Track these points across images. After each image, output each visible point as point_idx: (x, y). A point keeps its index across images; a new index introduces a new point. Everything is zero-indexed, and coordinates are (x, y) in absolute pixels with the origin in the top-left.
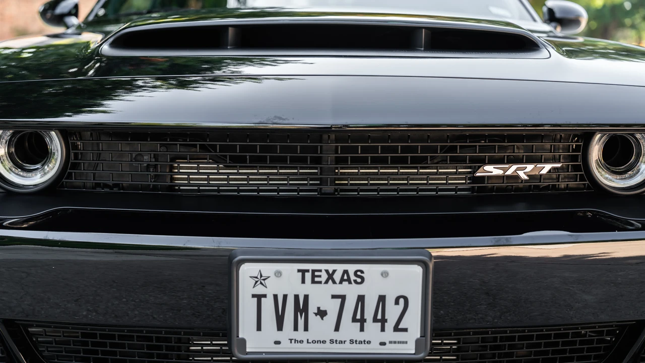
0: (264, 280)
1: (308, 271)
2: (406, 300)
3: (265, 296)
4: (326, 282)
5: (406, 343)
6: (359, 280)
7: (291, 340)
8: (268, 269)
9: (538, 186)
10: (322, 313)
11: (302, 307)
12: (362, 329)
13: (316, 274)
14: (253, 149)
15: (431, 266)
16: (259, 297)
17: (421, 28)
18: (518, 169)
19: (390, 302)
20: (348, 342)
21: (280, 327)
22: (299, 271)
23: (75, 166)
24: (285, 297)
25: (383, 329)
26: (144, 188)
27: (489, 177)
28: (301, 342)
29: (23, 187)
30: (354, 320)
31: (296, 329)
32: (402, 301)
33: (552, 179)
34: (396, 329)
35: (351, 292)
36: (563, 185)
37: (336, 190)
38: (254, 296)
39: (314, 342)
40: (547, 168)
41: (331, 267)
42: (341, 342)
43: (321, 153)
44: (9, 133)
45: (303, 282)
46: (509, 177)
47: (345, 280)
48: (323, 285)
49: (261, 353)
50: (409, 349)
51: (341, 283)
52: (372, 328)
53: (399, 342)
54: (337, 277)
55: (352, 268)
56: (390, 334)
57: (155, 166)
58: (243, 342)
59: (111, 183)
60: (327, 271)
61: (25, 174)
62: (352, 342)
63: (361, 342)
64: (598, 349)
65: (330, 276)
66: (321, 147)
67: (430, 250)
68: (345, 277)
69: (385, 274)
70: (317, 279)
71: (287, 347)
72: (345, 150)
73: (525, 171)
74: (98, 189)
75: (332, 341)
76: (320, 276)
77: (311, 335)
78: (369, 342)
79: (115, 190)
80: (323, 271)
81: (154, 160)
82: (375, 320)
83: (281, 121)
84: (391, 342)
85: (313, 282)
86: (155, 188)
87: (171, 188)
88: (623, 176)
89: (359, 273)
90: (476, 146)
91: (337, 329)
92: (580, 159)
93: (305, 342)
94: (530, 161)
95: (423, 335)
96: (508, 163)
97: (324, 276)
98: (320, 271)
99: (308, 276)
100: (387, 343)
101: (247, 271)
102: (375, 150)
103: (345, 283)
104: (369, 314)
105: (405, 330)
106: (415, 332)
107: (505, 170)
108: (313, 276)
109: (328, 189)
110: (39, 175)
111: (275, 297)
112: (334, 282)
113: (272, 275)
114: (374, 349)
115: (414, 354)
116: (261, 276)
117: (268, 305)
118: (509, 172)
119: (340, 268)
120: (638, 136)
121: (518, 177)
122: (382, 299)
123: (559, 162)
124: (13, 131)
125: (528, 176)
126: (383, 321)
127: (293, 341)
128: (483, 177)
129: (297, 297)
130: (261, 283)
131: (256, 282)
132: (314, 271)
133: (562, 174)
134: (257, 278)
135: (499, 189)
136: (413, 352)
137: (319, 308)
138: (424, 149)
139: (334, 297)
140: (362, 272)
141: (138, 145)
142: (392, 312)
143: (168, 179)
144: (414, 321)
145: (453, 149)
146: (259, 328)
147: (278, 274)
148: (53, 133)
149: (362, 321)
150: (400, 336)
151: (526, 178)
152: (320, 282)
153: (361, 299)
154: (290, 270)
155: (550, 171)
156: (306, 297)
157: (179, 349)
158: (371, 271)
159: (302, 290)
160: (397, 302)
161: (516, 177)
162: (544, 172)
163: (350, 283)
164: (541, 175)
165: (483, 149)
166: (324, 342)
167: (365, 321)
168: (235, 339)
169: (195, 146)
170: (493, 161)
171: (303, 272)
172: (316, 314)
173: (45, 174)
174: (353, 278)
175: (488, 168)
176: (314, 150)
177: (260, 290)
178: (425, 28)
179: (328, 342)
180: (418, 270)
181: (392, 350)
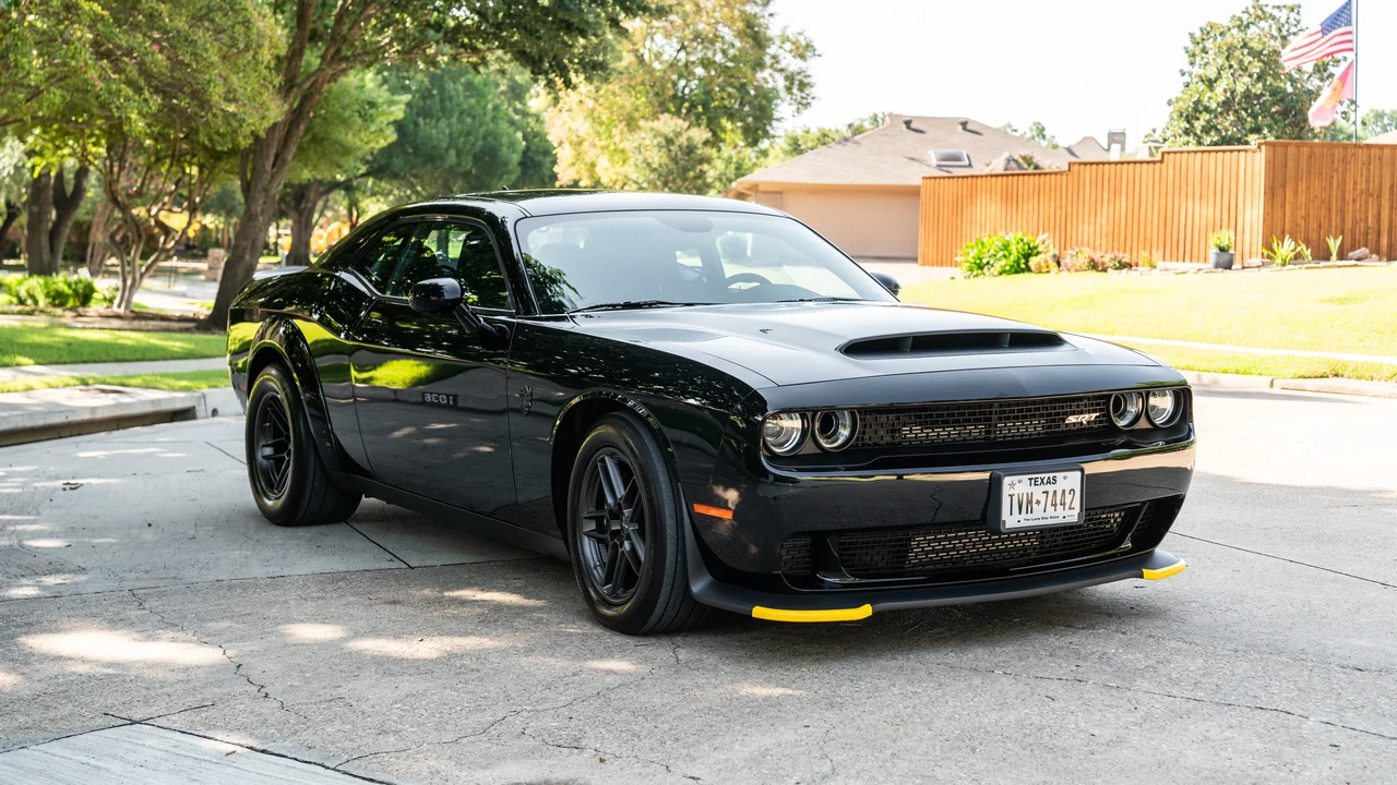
0: (1014, 486)
1: (1033, 479)
2: (1074, 491)
3: (1014, 495)
4: (1040, 484)
5: (1074, 515)
6: (1054, 482)
8: (1018, 479)
10: (1038, 503)
11: (1030, 500)
12: (1055, 510)
13: (1037, 480)
15: (1083, 473)
16: (1011, 496)
18: (1081, 418)
19: (1067, 492)
20: (1050, 518)
21: (1020, 513)
24: (1023, 495)
25: (1064, 509)
28: (1028, 520)
29: (833, 449)
30: (1052, 505)
31: (1027, 512)
32: (1072, 492)
34: (1070, 508)
35: (1050, 488)
38: (1009, 496)
39: (1034, 519)
40: (1093, 416)
41: (1042, 476)
42: (1046, 518)
43: (990, 415)
45: (1031, 485)
48: (1039, 486)
49: (1012, 527)
50: (1074, 519)
51: (1046, 484)
52: (1059, 508)
53: (1071, 516)
54: (1045, 481)
55: (1051, 475)
56: (1067, 511)
58: (1003, 522)
60: (1041, 478)
63: (1055, 517)
65: (1042, 481)
66: (990, 411)
67: (1080, 464)
68: (1049, 481)
69: (1066, 478)
70: (1036, 483)
71: (1024, 524)
73: (1085, 419)
75: (1043, 518)
77: (1034, 515)
78: (1058, 517)
82: (1061, 504)
84: (1068, 516)
85: (1035, 485)
87: (899, 443)
88: (1120, 419)
89: (1055, 478)
90: (1064, 405)
91: (1045, 511)
92: (1105, 410)
93: (1031, 519)
95: (1081, 510)
96: (1078, 414)
97: (1040, 480)
98: (1038, 478)
99: (1033, 481)
100: (1066, 516)
101: (1006, 482)
103: (1049, 484)
104: (1058, 502)
105: (1074, 508)
106: (1078, 509)
107: (1077, 419)
109: (991, 436)
111: (1018, 495)
112: (1044, 484)
113: (1018, 482)
114: (1060, 521)
115: (1076, 522)
117: (1015, 499)
118: (1079, 420)
119: (1046, 475)
122: (1064, 492)
125: (1087, 422)
126: (1063, 504)
127: (1026, 520)
129: (1028, 495)
130: (1013, 488)
131: (1011, 487)
132: (1035, 479)
133: (1100, 419)
136: (1079, 520)
137: (1037, 500)
138: (1035, 410)
139: (1043, 493)
142: (1068, 498)
144: (1077, 504)
145: (1047, 408)
146: (1011, 514)
147: (1021, 482)
149: (1054, 505)
150: (1071, 512)
153: (1055, 492)
154: (1026, 479)
155: (1094, 418)
156: (1032, 494)
158: (1059, 476)
159: (1030, 490)
160: (1070, 493)
162: (1092, 418)
163: (1051, 484)
164: (1090, 421)
166: (1039, 519)
167: (1057, 505)
170: (1073, 413)
171: (1030, 479)
172: (1036, 504)
174: (1052, 481)
175: (1070, 418)
177: (1012, 492)
179: (1041, 518)
180: (1079, 474)
181: (1068, 520)
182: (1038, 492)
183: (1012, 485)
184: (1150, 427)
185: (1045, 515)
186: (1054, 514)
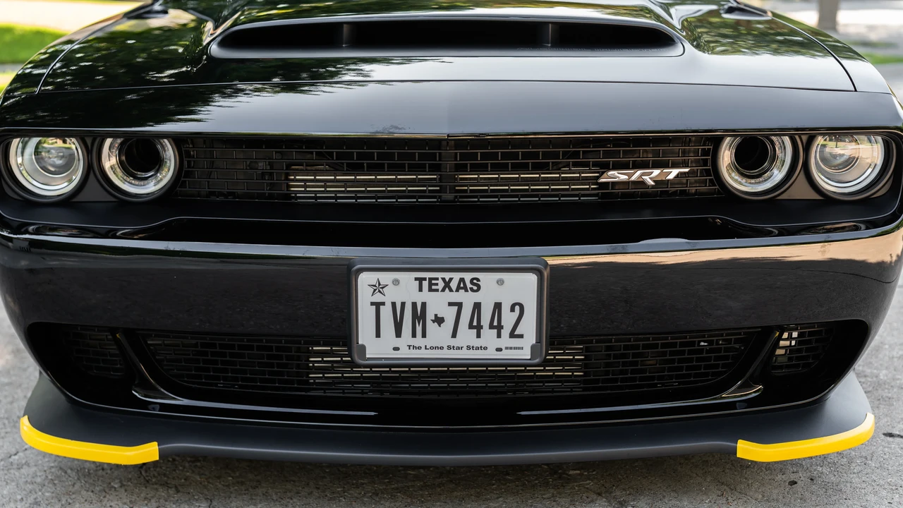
0: (382, 288)
1: (425, 279)
2: (522, 307)
3: (383, 304)
4: (443, 290)
5: (522, 348)
6: (475, 288)
7: (409, 346)
8: (386, 278)
9: (668, 191)
10: (439, 320)
11: (419, 315)
12: (479, 336)
13: (433, 282)
14: (371, 156)
15: (546, 274)
16: (378, 305)
17: (547, 23)
18: (643, 174)
19: (506, 309)
20: (465, 348)
21: (398, 334)
22: (416, 279)
23: (188, 174)
24: (403, 304)
25: (499, 336)
26: (261, 196)
27: (613, 183)
28: (419, 348)
29: (136, 196)
30: (471, 327)
31: (414, 335)
32: (517, 308)
33: (683, 184)
34: (513, 335)
35: (468, 299)
36: (693, 190)
37: (456, 197)
38: (372, 304)
39: (432, 348)
40: (673, 173)
41: (447, 276)
42: (458, 348)
43: (440, 160)
44: (119, 141)
45: (421, 290)
46: (634, 182)
47: (462, 288)
48: (439, 293)
49: (381, 359)
50: (526, 354)
51: (457, 291)
52: (489, 335)
53: (515, 348)
54: (454, 285)
55: (468, 277)
56: (506, 341)
57: (271, 174)
58: (363, 348)
59: (225, 191)
60: (444, 279)
61: (137, 183)
62: (468, 348)
63: (477, 348)
64: (726, 358)
65: (447, 285)
66: (440, 154)
67: (546, 259)
68: (462, 285)
69: (500, 282)
70: (434, 287)
71: (405, 353)
72: (463, 157)
73: (651, 176)
74: (213, 198)
75: (449, 348)
76: (437, 284)
77: (428, 341)
78: (486, 348)
79: (230, 198)
80: (440, 279)
81: (268, 167)
82: (491, 327)
83: (397, 131)
84: (507, 348)
85: (430, 290)
86: (271, 196)
87: (287, 196)
88: (758, 180)
89: (475, 281)
90: (600, 151)
91: (454, 335)
92: (709, 163)
93: (423, 348)
94: (656, 165)
95: (539, 340)
96: (633, 168)
97: (441, 285)
98: (437, 279)
99: (425, 284)
100: (504, 349)
101: (365, 280)
102: (495, 156)
103: (462, 291)
104: (485, 321)
105: (521, 336)
106: (530, 338)
107: (630, 175)
108: (430, 285)
109: (449, 196)
110: (152, 183)
111: (394, 304)
112: (451, 290)
113: (389, 283)
114: (490, 354)
115: (530, 359)
116: (379, 284)
117: (386, 312)
118: (633, 178)
119: (456, 276)
120: (774, 138)
121: (643, 183)
122: (498, 306)
123: (687, 166)
124: (122, 139)
125: (654, 181)
126: (499, 328)
127: (411, 347)
128: (608, 183)
129: (414, 305)
130: (380, 291)
131: (375, 290)
132: (431, 279)
133: (692, 179)
134: (375, 286)
135: (624, 195)
136: (529, 358)
137: (436, 315)
138: (546, 155)
139: (451, 304)
140: (478, 280)
141: (254, 153)
142: (508, 319)
143: (284, 187)
144: (529, 327)
145: (576, 154)
146: (378, 335)
147: (396, 282)
148: (166, 140)
149: (479, 328)
150: (515, 342)
151: (653, 183)
152: (437, 290)
153: (477, 306)
154: (408, 279)
155: (677, 176)
156: (424, 305)
157: (299, 358)
158: (486, 279)
159: (419, 298)
160: (512, 309)
161: (641, 183)
162: (671, 177)
163: (466, 291)
164: (668, 180)
165: (607, 154)
166: (442, 348)
167: (482, 327)
168: (355, 345)
169: (312, 153)
170: (618, 167)
171: (421, 280)
172: (434, 321)
173: (159, 182)
174: (469, 285)
175: (613, 173)
176: (433, 157)
177: (378, 298)
178: (552, 23)
179: (446, 348)
180: (532, 278)
181: (507, 355)
182: (438, 303)
183: (378, 288)
184: (818, 197)
185: (454, 342)
186: (478, 343)
